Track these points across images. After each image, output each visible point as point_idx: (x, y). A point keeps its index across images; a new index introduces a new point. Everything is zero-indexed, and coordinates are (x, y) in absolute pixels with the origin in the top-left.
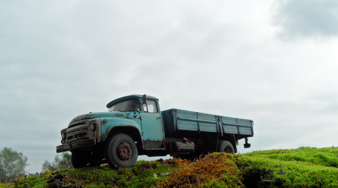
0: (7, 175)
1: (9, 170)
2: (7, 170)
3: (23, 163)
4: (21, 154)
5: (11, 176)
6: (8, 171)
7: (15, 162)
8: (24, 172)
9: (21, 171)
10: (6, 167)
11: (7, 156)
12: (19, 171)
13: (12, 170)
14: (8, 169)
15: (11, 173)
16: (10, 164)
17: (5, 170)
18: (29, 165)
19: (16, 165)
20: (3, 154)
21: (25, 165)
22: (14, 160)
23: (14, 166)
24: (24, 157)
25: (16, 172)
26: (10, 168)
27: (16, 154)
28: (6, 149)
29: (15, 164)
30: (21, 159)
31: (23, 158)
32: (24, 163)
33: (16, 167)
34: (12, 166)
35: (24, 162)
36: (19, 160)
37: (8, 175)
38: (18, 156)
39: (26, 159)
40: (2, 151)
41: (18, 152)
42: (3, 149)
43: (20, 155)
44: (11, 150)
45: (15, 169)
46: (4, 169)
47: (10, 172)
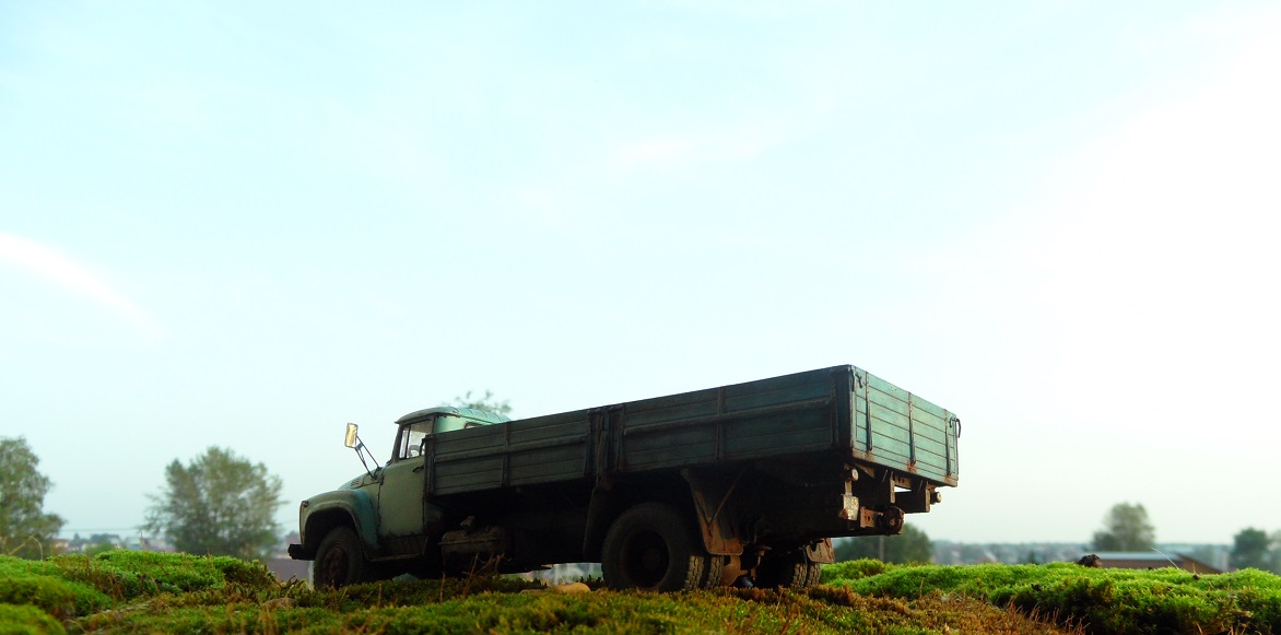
0: (220, 534)
1: (227, 519)
2: (219, 520)
3: (267, 498)
4: (262, 467)
5: (236, 536)
6: (223, 523)
7: (244, 495)
8: (274, 525)
9: (264, 522)
10: (216, 510)
11: (221, 475)
12: (257, 523)
13: (237, 518)
14: (224, 515)
15: (233, 529)
16: (228, 499)
17: (215, 518)
18: (286, 503)
19: (249, 503)
20: (206, 469)
21: (277, 504)
22: (241, 489)
23: (243, 506)
24: (273, 477)
25: (246, 524)
26: (230, 512)
27: (245, 467)
28: (214, 452)
29: (243, 499)
30: (263, 484)
31: (269, 483)
32: (274, 498)
33: (247, 509)
34: (236, 506)
35: (270, 491)
36: (257, 488)
37: (225, 533)
38: (253, 476)
39: (278, 487)
40: (204, 458)
41: (254, 462)
42: (206, 454)
43: (258, 472)
44: (230, 455)
45: (244, 514)
46: (212, 514)
47: (230, 524)
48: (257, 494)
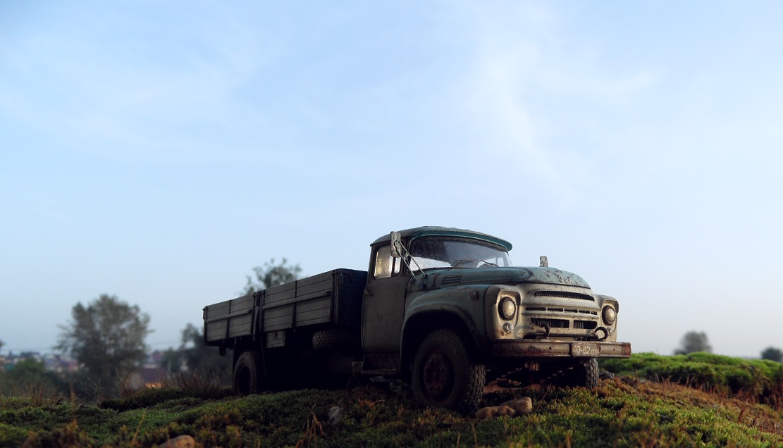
0: (108, 352)
2: (107, 342)
3: (140, 328)
4: (137, 308)
5: (118, 353)
6: (110, 344)
7: (124, 326)
9: (137, 344)
11: (109, 312)
12: (133, 344)
13: (119, 341)
14: (110, 339)
15: (116, 348)
16: (114, 329)
17: (104, 341)
19: (127, 331)
20: (99, 309)
21: (147, 332)
22: (122, 321)
23: (123, 333)
24: (144, 314)
25: (126, 345)
26: (115, 337)
27: (125, 308)
28: (104, 297)
29: (124, 329)
30: (137, 319)
31: (141, 318)
32: (144, 328)
33: (126, 335)
34: (119, 334)
35: (142, 323)
36: (133, 321)
37: (111, 351)
38: (130, 315)
39: (147, 319)
40: (98, 302)
41: (131, 304)
42: (99, 298)
43: (134, 311)
44: (115, 299)
46: (103, 338)
47: (115, 345)
48: (133, 326)
